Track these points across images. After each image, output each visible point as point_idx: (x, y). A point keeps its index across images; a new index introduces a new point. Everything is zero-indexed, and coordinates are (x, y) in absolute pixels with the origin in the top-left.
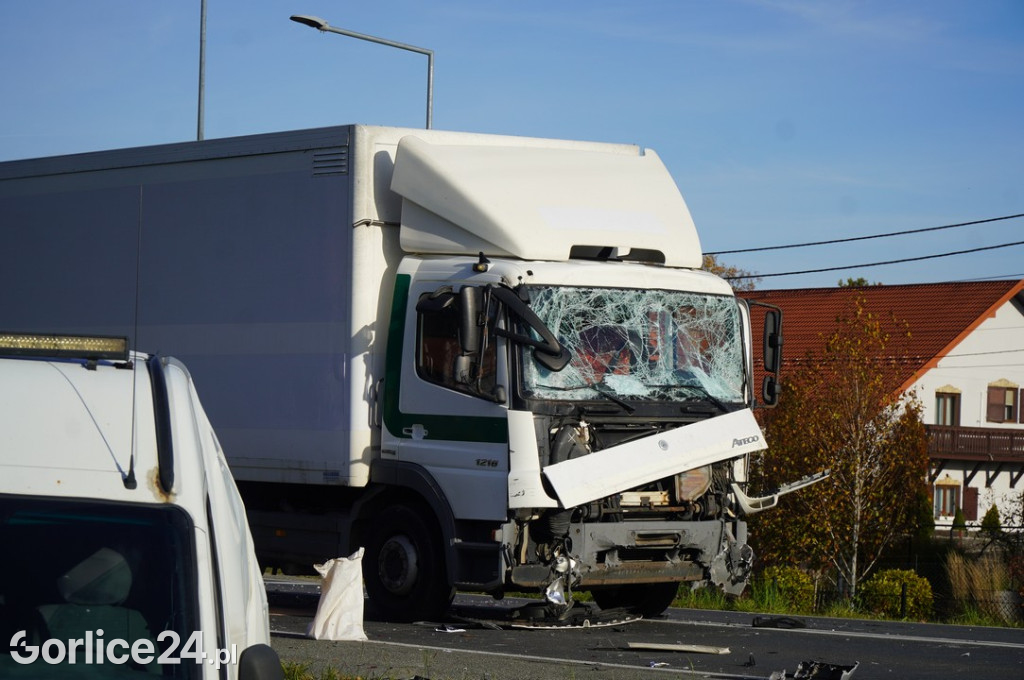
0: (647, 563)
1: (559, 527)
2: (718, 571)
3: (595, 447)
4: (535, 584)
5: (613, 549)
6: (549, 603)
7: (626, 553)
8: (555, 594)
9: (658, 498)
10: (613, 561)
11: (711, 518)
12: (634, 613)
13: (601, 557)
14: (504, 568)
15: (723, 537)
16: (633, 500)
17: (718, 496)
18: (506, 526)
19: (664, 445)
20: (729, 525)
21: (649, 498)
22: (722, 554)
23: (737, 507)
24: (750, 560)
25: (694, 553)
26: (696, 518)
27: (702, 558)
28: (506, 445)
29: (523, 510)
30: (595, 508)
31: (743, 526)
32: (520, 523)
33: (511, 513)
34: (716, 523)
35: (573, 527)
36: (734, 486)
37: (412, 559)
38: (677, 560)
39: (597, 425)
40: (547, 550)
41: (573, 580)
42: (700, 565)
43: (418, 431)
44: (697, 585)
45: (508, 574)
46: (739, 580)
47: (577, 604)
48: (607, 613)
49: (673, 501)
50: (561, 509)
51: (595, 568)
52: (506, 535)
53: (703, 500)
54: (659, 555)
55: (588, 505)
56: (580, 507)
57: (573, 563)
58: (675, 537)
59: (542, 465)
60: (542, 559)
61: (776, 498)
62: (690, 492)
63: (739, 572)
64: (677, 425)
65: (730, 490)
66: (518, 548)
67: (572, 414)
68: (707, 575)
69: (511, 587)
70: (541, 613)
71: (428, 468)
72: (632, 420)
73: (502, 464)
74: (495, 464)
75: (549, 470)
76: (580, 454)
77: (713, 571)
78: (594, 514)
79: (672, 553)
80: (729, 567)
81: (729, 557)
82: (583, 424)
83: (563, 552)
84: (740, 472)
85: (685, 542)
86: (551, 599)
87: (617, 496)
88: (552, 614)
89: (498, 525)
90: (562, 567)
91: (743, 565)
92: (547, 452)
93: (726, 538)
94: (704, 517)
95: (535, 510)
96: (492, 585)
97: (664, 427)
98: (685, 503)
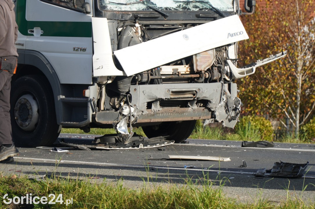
0: (177, 109)
1: (124, 87)
2: (221, 114)
3: (144, 38)
4: (110, 122)
5: (156, 100)
6: (118, 134)
7: (164, 103)
8: (122, 128)
9: (183, 69)
10: (156, 107)
11: (215, 81)
12: (169, 139)
13: (149, 105)
14: (91, 113)
15: (223, 93)
16: (168, 70)
17: (219, 68)
18: (91, 87)
19: (186, 37)
20: (226, 86)
21: (177, 69)
22: (223, 103)
23: (231, 75)
24: (239, 107)
25: (205, 103)
26: (206, 81)
27: (210, 105)
28: (91, 38)
29: (102, 77)
30: (145, 76)
31: (234, 86)
32: (100, 85)
33: (95, 79)
34: (219, 84)
35: (132, 87)
36: (229, 62)
37: (35, 108)
38: (195, 107)
39: (146, 26)
40: (116, 102)
41: (133, 119)
42: (209, 110)
43: (37, 31)
44: (207, 122)
45: (94, 117)
46: (233, 119)
47: (135, 135)
48: (152, 140)
49: (192, 71)
50: (125, 77)
51: (146, 112)
52: (92, 93)
53: (210, 70)
54: (184, 104)
55: (141, 74)
56: (136, 75)
57: (132, 109)
58: (194, 93)
59: (113, 50)
60: (114, 107)
61: (254, 68)
62: (202, 65)
63: (233, 114)
64: (194, 25)
65: (226, 64)
66: (99, 101)
67: (130, 19)
68: (213, 116)
69: (95, 124)
70: (113, 140)
71: (44, 53)
72: (166, 23)
73: (89, 50)
74: (84, 50)
75: (118, 53)
76: (136, 43)
77: (217, 114)
78: (145, 80)
79: (192, 102)
80: (227, 111)
81: (227, 105)
82: (137, 25)
83: (126, 103)
84: (232, 53)
85: (200, 96)
86: (119, 131)
87: (158, 68)
88: (120, 140)
89: (86, 87)
90: (126, 111)
91: (235, 109)
92: (116, 42)
93: (225, 93)
94: (211, 80)
95: (109, 78)
96: (83, 123)
97: (186, 26)
98: (199, 72)
